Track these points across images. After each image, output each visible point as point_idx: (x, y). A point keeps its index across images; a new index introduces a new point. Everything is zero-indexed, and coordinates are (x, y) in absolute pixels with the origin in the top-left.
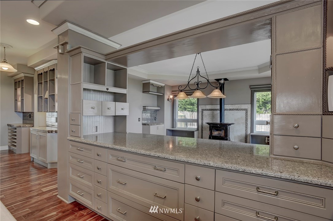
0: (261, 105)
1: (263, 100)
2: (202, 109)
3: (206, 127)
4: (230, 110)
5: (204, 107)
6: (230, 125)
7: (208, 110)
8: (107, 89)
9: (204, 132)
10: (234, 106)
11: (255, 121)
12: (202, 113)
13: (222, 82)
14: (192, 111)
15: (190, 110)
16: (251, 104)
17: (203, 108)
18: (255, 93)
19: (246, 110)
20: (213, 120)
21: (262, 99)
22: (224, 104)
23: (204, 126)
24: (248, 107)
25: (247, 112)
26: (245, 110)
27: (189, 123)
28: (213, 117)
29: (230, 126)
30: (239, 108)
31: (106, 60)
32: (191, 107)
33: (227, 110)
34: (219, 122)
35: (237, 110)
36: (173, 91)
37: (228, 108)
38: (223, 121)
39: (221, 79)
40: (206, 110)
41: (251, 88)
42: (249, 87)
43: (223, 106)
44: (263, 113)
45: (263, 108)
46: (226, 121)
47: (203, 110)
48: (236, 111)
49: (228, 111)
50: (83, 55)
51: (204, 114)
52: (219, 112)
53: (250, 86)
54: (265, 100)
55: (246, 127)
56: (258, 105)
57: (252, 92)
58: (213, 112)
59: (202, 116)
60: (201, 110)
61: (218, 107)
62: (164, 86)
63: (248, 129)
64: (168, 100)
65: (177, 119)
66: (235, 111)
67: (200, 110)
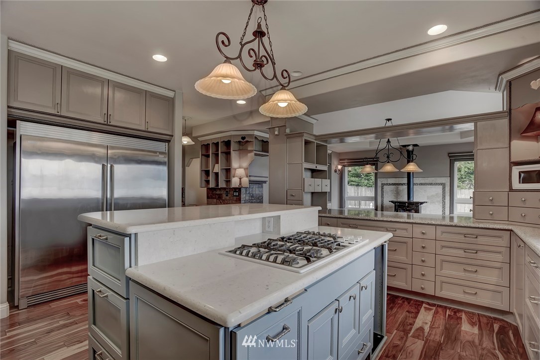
0: (464, 177)
1: (466, 170)
2: (382, 184)
3: (390, 206)
4: (421, 184)
5: (385, 181)
6: (422, 203)
7: (390, 184)
8: (316, 167)
10: (427, 179)
11: (455, 199)
12: (382, 188)
13: (410, 148)
14: (358, 185)
15: (354, 183)
16: (450, 177)
17: (383, 182)
18: (456, 162)
19: (443, 185)
20: (397, 198)
21: (465, 167)
22: (413, 178)
23: (384, 206)
24: (447, 181)
25: (444, 189)
26: (441, 184)
27: (363, 202)
28: (397, 193)
29: (421, 205)
30: (433, 182)
31: (315, 140)
32: (357, 179)
33: (417, 184)
34: (405, 199)
35: (431, 184)
36: (341, 160)
37: (418, 182)
38: (412, 199)
39: (409, 145)
40: (387, 184)
41: (450, 157)
42: (447, 154)
43: (412, 180)
44: (466, 189)
45: (466, 181)
46: (416, 199)
47: (383, 185)
48: (430, 186)
49: (419, 186)
50: (304, 138)
51: (384, 189)
52: (406, 187)
53: (449, 154)
54: (469, 169)
55: (444, 207)
56: (459, 176)
57: (452, 161)
58: (397, 187)
59: (382, 192)
61: (405, 181)
62: (331, 154)
63: (446, 210)
64: (335, 171)
65: (346, 196)
66: (428, 186)
67: (379, 184)
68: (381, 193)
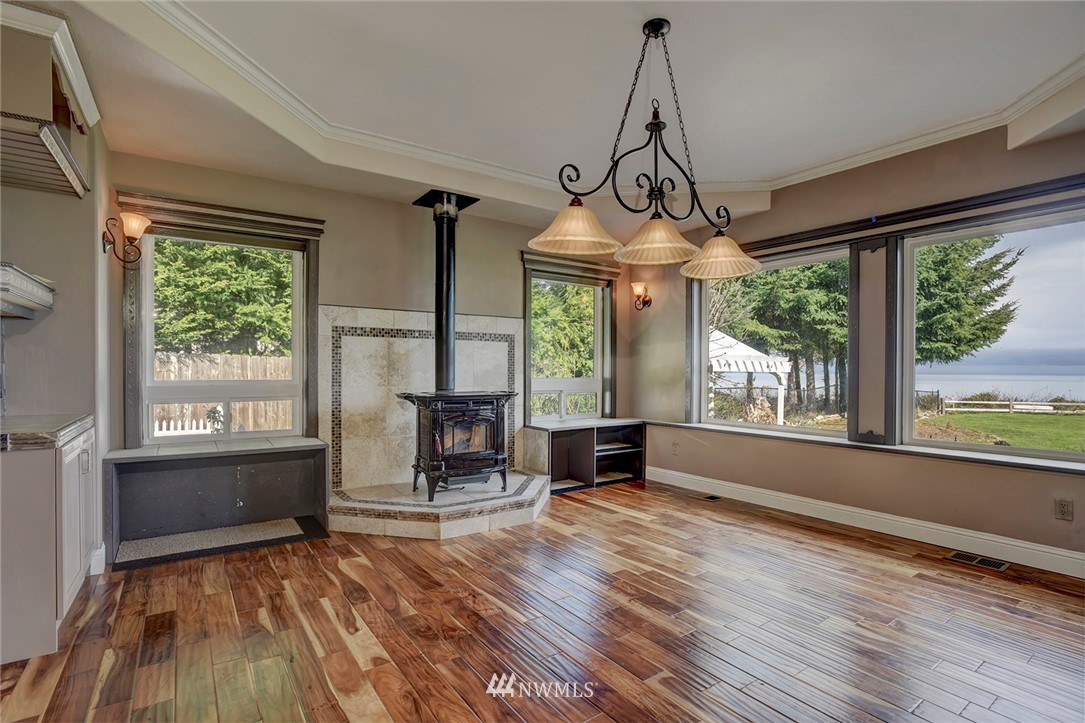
2: (335, 329)
3: (358, 419)
4: (459, 336)
5: (347, 318)
7: (366, 332)
9: (345, 444)
10: (472, 322)
12: (336, 346)
16: (524, 318)
17: (339, 323)
18: (532, 279)
19: (509, 339)
23: (344, 416)
25: (511, 349)
26: (506, 338)
28: (391, 366)
30: (488, 332)
35: (483, 336)
40: (354, 331)
41: (524, 261)
47: (339, 332)
48: (479, 344)
51: (344, 351)
53: (523, 252)
55: (511, 406)
57: (528, 275)
58: (390, 345)
59: (337, 361)
60: (330, 334)
61: (428, 322)
63: (516, 413)
64: (107, 242)
66: (473, 342)
67: (323, 330)
68: (330, 366)
